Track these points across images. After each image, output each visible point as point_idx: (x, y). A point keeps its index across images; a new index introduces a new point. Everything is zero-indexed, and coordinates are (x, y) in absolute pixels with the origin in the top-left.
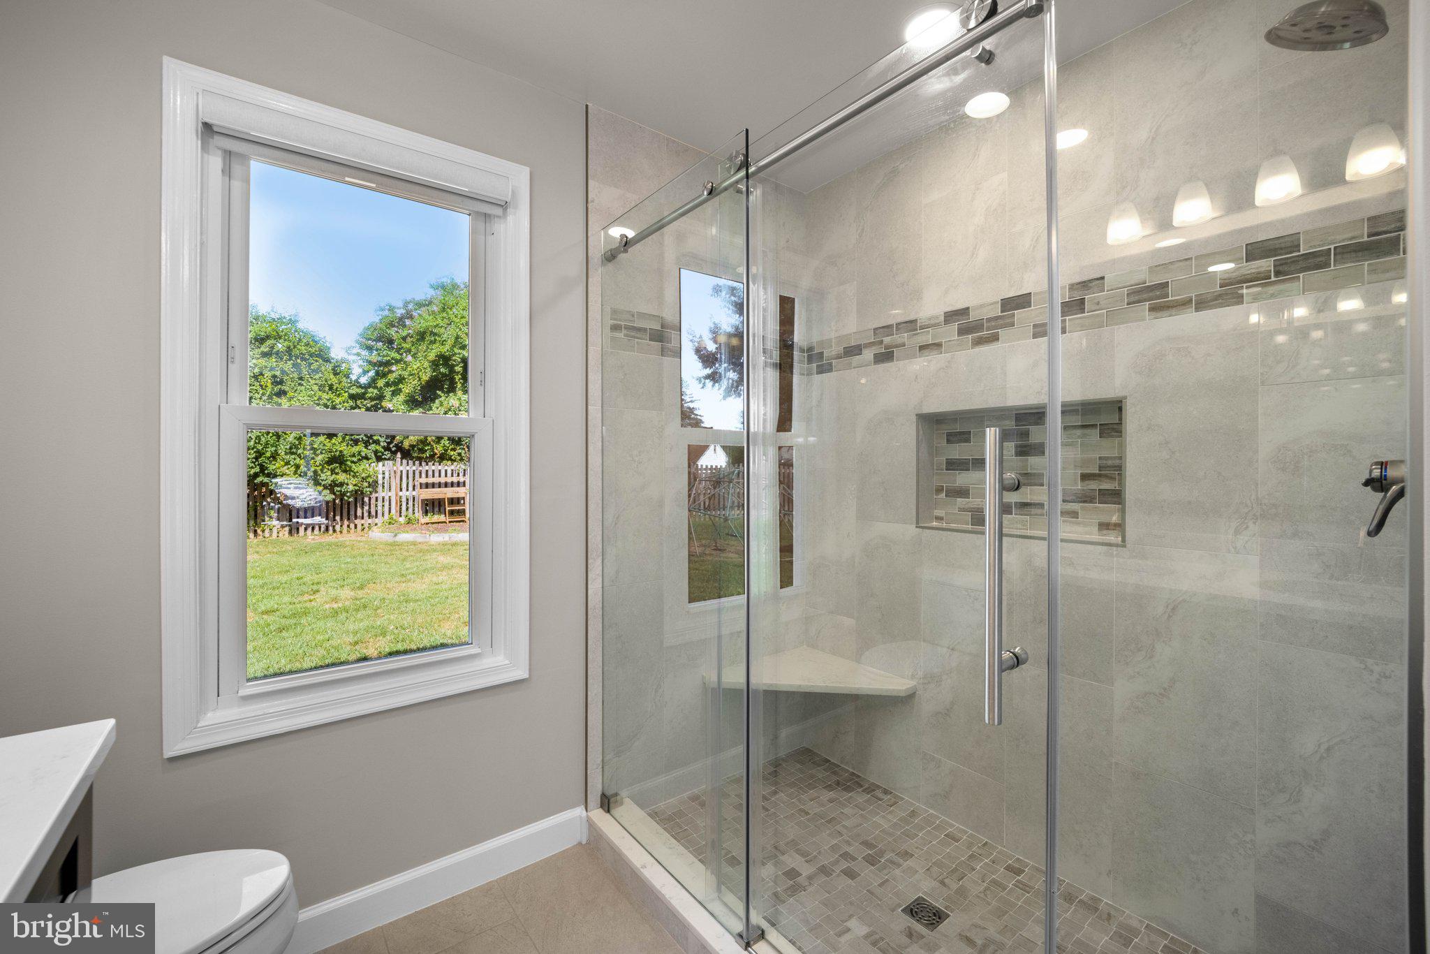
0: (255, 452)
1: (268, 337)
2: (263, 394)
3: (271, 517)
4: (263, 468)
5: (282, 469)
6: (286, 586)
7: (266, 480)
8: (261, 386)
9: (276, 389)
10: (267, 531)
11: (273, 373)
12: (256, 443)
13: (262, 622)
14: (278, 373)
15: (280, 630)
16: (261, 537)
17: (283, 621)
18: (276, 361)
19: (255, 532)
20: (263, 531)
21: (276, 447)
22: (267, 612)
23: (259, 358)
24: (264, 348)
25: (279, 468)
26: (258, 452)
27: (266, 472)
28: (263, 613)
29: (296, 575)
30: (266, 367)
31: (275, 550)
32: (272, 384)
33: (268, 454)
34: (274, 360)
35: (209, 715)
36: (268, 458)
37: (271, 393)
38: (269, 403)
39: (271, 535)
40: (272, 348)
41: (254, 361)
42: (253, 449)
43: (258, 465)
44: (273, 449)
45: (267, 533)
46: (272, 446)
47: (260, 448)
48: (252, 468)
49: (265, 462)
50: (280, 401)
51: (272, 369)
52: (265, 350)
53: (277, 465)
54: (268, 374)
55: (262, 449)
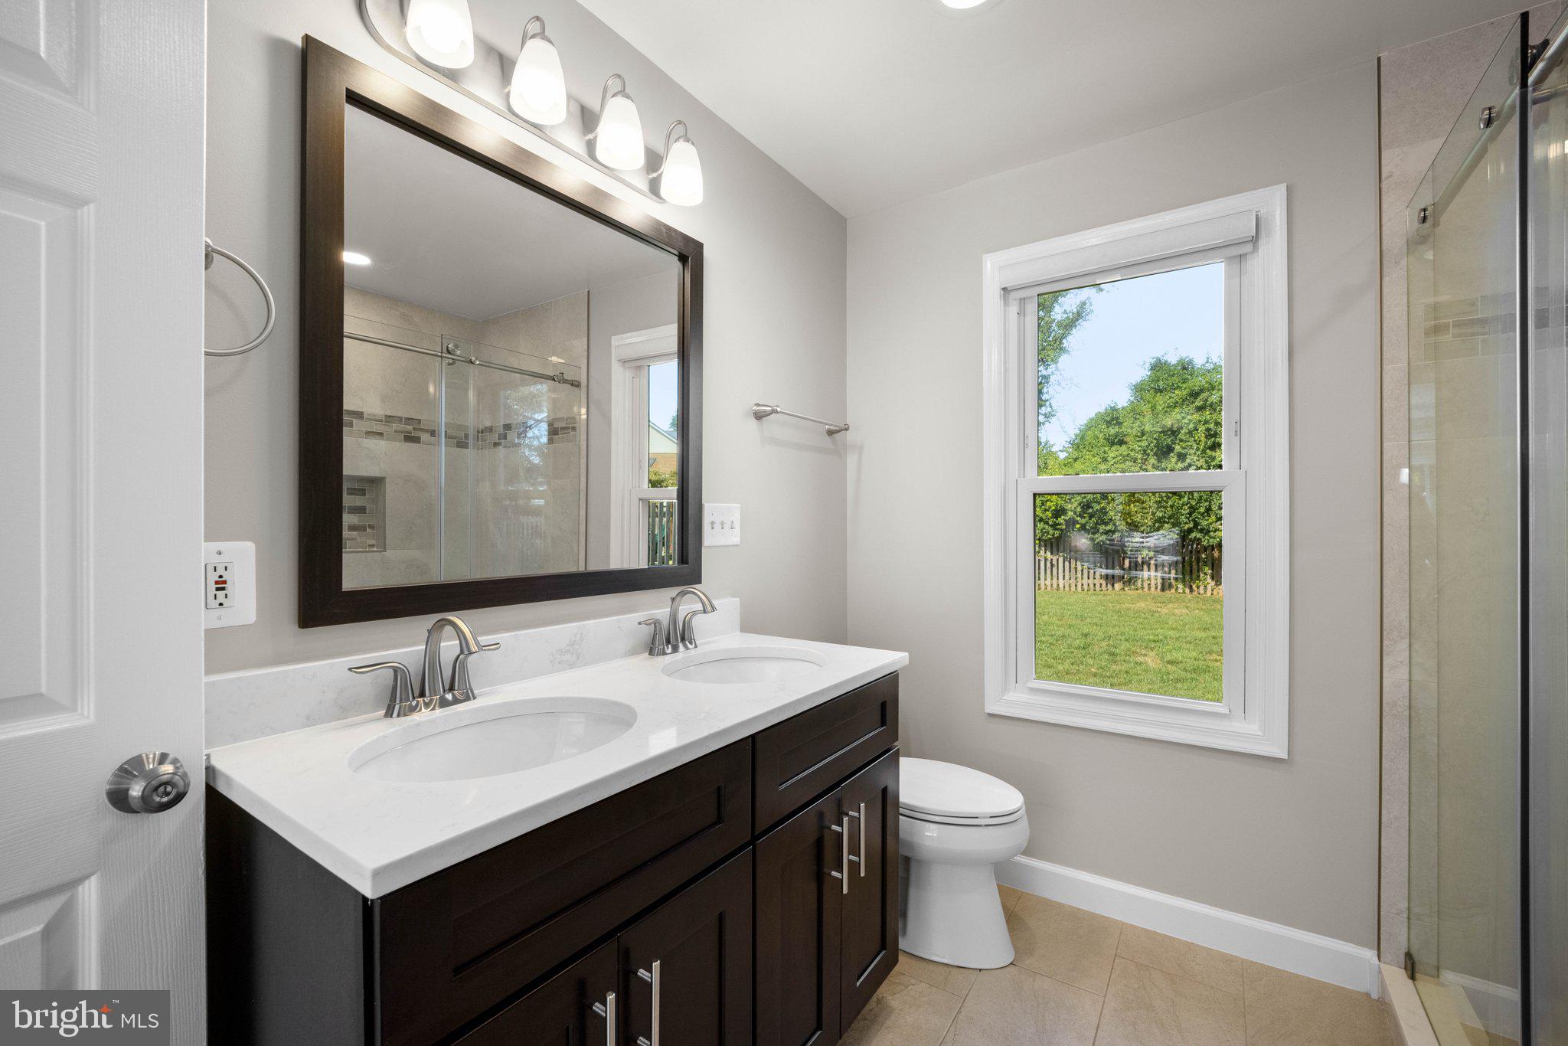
0: (1189, 508)
1: (1202, 391)
2: (1198, 449)
3: (1205, 574)
4: (1196, 524)
5: (1214, 525)
6: (1199, 642)
7: (1199, 535)
8: (1195, 441)
9: (1209, 442)
10: (1202, 588)
11: (1207, 426)
12: (1189, 499)
13: (1164, 670)
14: (1212, 426)
15: (1178, 681)
16: (1196, 593)
17: (1183, 673)
18: (1211, 414)
19: (1191, 588)
20: (1198, 587)
21: (1210, 502)
22: (1170, 662)
23: (1193, 414)
24: (1198, 403)
25: (1211, 524)
26: (1191, 507)
27: (1199, 527)
28: (1169, 662)
29: (1213, 634)
30: (1200, 421)
31: (1204, 607)
32: (1206, 437)
33: (1202, 510)
34: (1208, 413)
35: (1012, 694)
36: (1202, 514)
37: (1205, 446)
38: (1202, 457)
39: (1205, 592)
40: (1206, 401)
41: (1189, 417)
42: (1187, 504)
43: (1192, 520)
44: (1207, 504)
45: (1202, 591)
46: (1206, 501)
47: (1194, 504)
48: (1186, 523)
49: (1198, 518)
50: (1214, 454)
51: (1206, 422)
52: (1199, 404)
53: (1210, 520)
54: (1202, 428)
55: (1196, 504)
